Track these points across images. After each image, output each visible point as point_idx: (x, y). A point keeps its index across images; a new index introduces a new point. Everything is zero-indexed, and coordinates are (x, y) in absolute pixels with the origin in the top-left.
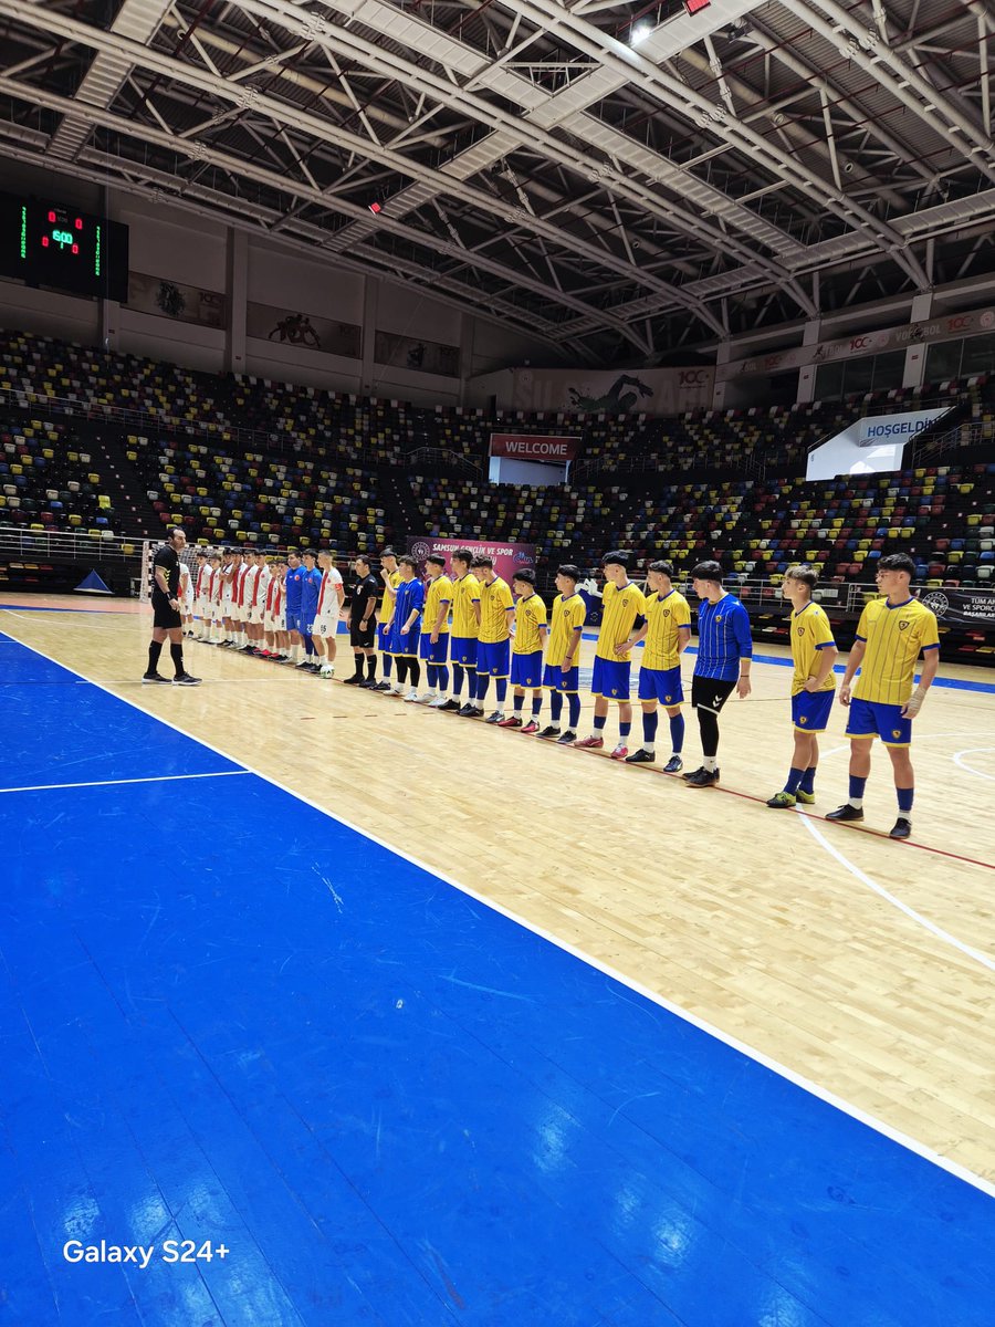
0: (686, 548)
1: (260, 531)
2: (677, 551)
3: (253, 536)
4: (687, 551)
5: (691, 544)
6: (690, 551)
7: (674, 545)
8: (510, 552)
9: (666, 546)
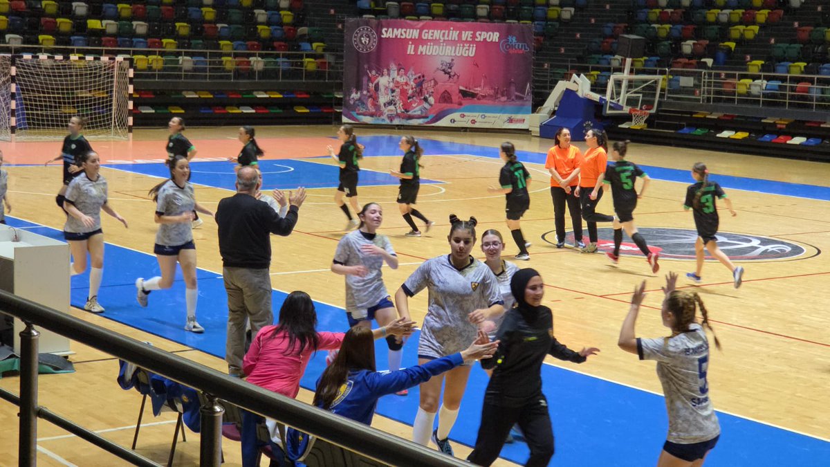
0: (754, 23)
1: (117, 17)
2: (742, 27)
3: (110, 26)
4: (756, 28)
5: (762, 16)
6: (762, 27)
7: (736, 18)
8: (495, 37)
9: (724, 18)
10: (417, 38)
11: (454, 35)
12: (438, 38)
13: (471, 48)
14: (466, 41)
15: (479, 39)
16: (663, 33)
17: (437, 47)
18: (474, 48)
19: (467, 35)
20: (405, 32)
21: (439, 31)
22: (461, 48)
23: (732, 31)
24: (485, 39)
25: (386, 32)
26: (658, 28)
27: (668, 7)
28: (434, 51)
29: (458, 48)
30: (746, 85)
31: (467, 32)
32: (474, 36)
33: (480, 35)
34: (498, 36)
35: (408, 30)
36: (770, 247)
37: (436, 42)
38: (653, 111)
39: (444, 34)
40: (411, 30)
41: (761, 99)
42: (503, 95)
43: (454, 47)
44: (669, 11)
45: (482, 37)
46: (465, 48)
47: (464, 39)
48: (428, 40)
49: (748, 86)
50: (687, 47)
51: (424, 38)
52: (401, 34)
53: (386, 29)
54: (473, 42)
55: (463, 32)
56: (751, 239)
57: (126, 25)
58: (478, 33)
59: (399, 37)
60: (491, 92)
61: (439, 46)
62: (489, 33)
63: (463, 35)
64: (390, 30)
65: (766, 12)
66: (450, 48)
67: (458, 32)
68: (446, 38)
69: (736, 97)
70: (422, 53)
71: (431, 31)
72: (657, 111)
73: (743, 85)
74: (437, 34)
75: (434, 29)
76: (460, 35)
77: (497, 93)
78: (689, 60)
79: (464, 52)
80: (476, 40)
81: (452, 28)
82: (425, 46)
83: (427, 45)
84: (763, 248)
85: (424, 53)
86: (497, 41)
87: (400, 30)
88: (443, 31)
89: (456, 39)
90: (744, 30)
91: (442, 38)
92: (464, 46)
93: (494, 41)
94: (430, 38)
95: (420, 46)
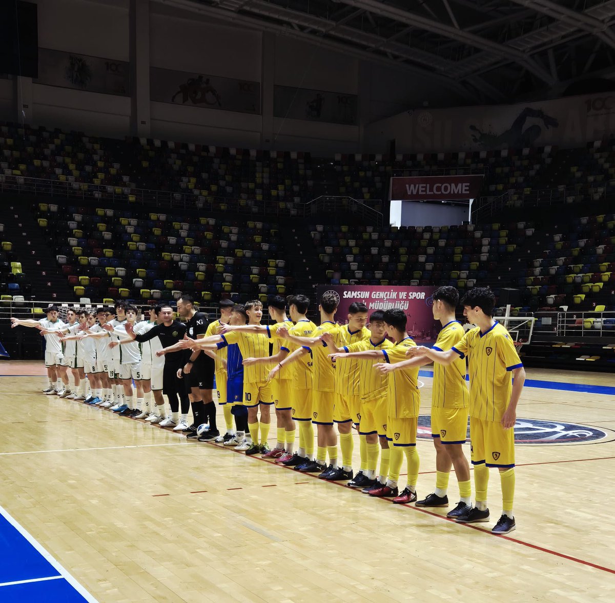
0: (600, 281)
1: (163, 288)
2: (590, 285)
3: (156, 293)
4: (601, 284)
5: (606, 276)
6: (605, 283)
7: (587, 279)
8: (422, 295)
9: (578, 280)
10: (368, 297)
11: (394, 295)
12: (382, 298)
13: (405, 304)
14: (402, 299)
15: (411, 297)
16: (535, 292)
17: (382, 304)
18: (408, 304)
19: (403, 295)
20: (360, 294)
21: (383, 293)
22: (399, 304)
23: (583, 288)
24: (415, 298)
25: (347, 294)
26: (531, 289)
27: (540, 275)
28: (380, 306)
29: (396, 304)
30: (591, 322)
31: (403, 293)
32: (407, 296)
33: (412, 294)
34: (424, 295)
35: (362, 292)
36: (570, 433)
37: (381, 300)
38: (528, 343)
39: (387, 294)
40: (364, 292)
41: (601, 331)
42: (427, 336)
43: (394, 304)
44: (540, 277)
45: (413, 296)
46: (401, 304)
47: (401, 297)
48: (376, 299)
49: (592, 323)
50: (551, 299)
51: (373, 297)
52: (357, 296)
53: (346, 292)
54: (407, 299)
55: (400, 293)
56: (556, 425)
57: (167, 293)
58: (410, 293)
59: (355, 297)
60: (420, 334)
61: (384, 303)
62: (418, 293)
63: (400, 294)
64: (350, 292)
65: (609, 273)
66: (391, 304)
67: (396, 293)
68: (388, 297)
69: (583, 330)
70: (371, 308)
71: (378, 293)
72: (531, 343)
73: (588, 322)
74: (382, 295)
75: (380, 291)
76: (398, 295)
77: (424, 334)
78: (551, 307)
79: (401, 306)
80: (409, 298)
81: (392, 291)
82: (374, 303)
83: (375, 302)
84: (564, 433)
85: (373, 308)
86: (424, 298)
87: (356, 292)
88: (386, 293)
89: (395, 298)
90: (592, 286)
91: (385, 298)
92: (400, 303)
93: (421, 298)
94: (377, 297)
95: (371, 303)
